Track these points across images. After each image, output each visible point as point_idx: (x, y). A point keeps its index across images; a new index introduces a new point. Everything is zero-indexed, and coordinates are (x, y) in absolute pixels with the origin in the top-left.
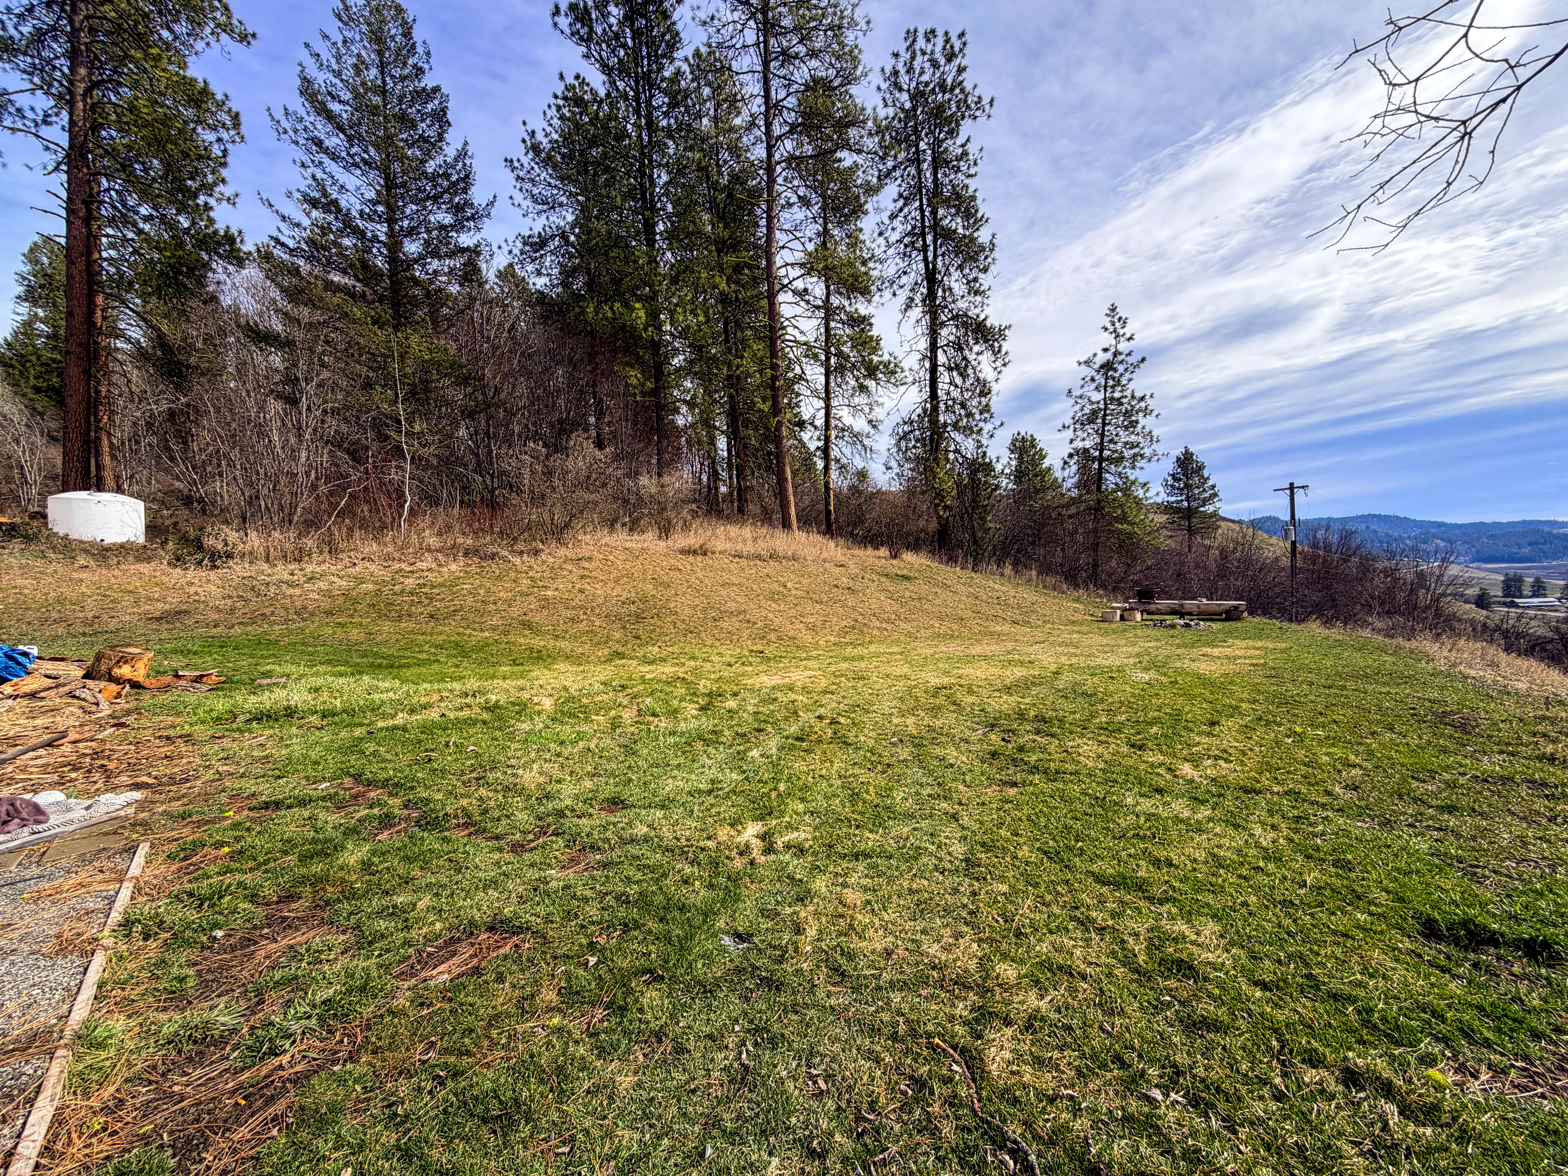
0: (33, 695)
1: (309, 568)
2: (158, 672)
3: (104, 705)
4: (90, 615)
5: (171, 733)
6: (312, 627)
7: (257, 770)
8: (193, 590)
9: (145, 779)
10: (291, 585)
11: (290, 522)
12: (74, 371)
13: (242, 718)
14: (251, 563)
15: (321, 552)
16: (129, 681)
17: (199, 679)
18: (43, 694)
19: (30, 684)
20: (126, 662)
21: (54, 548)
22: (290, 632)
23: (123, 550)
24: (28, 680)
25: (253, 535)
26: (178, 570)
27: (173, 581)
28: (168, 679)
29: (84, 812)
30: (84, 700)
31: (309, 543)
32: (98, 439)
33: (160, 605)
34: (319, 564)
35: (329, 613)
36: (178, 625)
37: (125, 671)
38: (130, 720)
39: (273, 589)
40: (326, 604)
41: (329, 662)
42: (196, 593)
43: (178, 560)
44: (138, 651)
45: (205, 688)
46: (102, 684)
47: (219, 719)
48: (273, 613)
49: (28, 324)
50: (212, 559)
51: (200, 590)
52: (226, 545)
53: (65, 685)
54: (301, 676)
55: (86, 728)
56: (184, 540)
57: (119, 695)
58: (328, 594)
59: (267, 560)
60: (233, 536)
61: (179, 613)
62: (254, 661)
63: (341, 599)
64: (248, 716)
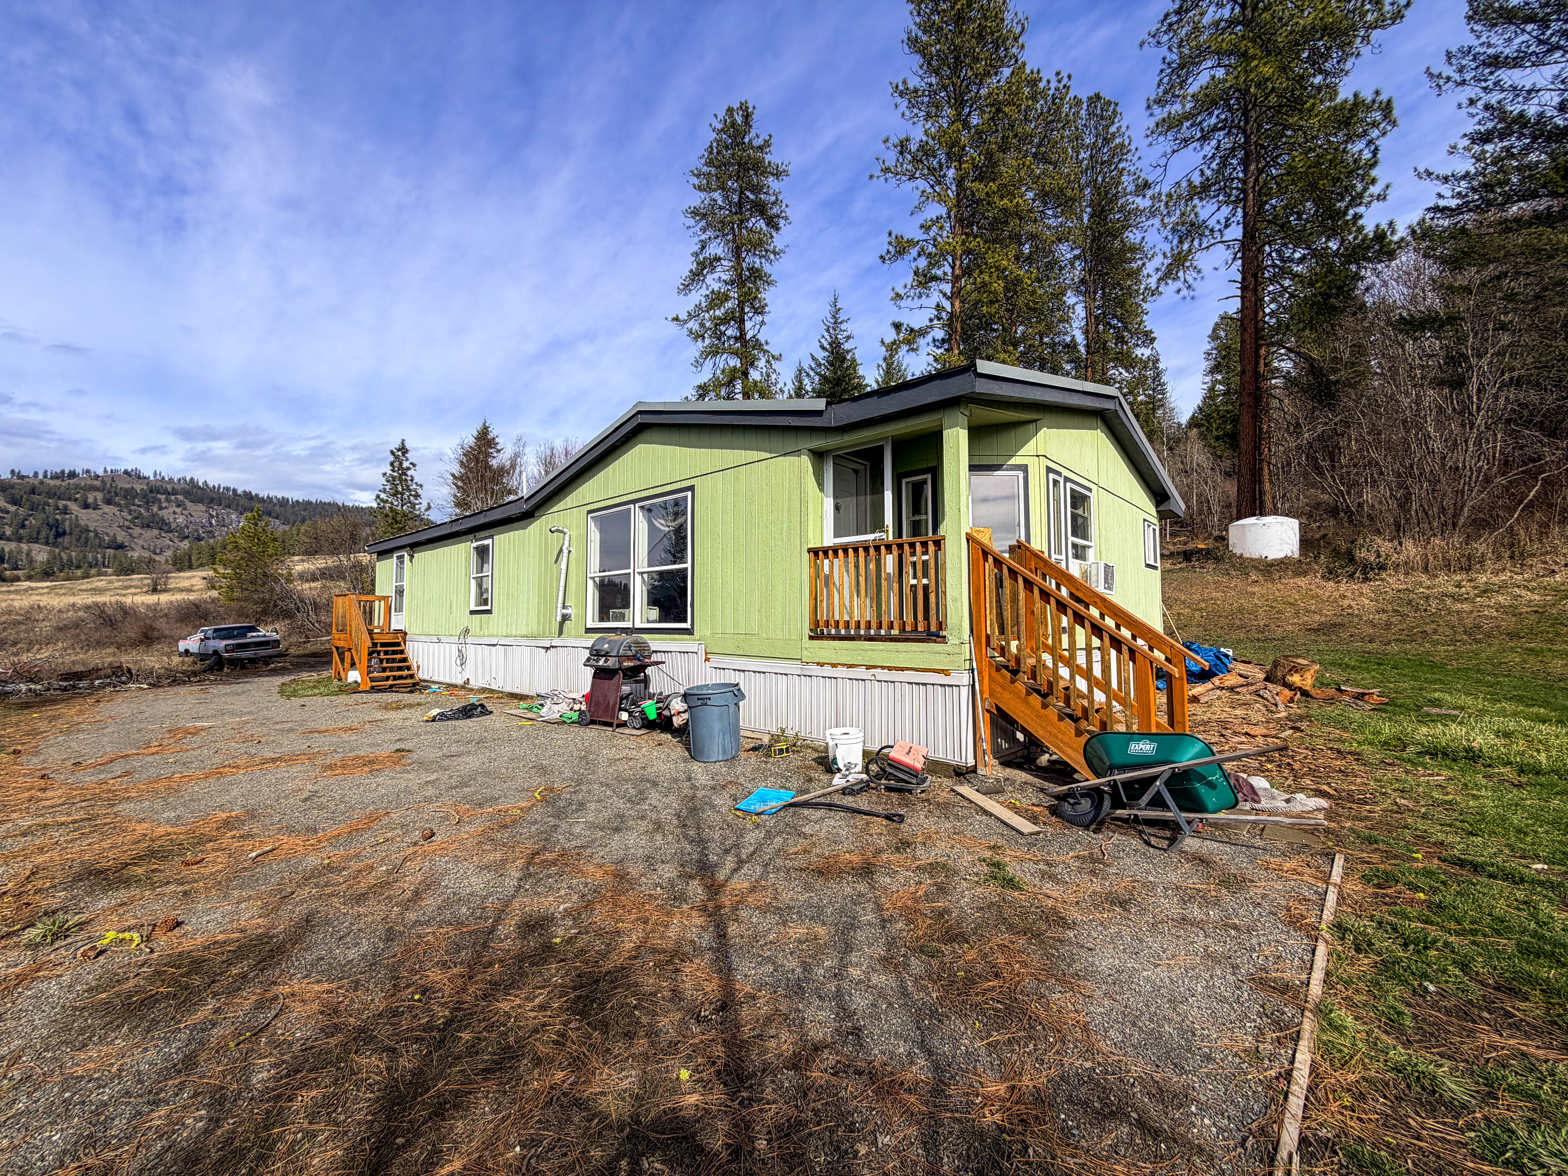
0: (1232, 689)
1: (1482, 579)
2: (1322, 684)
3: (1281, 707)
4: (1262, 623)
5: (1341, 747)
6: (1490, 652)
7: (1439, 813)
8: (1346, 602)
9: (1326, 788)
10: (1456, 598)
11: (1454, 525)
12: (1246, 419)
13: (1411, 749)
14: (1407, 574)
15: (1499, 558)
16: (1300, 689)
17: (1360, 696)
18: (1238, 690)
19: (1231, 680)
20: (1296, 672)
21: (1234, 566)
22: (1459, 655)
23: (1283, 564)
24: (1229, 676)
25: (1409, 544)
26: (1331, 583)
27: (1327, 594)
28: (1332, 692)
29: (1284, 804)
30: (1266, 699)
31: (1481, 547)
32: (1261, 469)
33: (1317, 617)
34: (1496, 573)
35: (1514, 635)
36: (1334, 637)
37: (1295, 679)
38: (1304, 725)
39: (1434, 604)
40: (1508, 623)
41: (1520, 699)
42: (1350, 607)
43: (1331, 574)
44: (1306, 662)
45: (1368, 707)
46: (1279, 688)
47: (1386, 743)
48: (1435, 631)
49: (1212, 389)
50: (1365, 573)
51: (1353, 604)
52: (1379, 556)
53: (1252, 684)
54: (1482, 713)
55: (1271, 725)
56: (1336, 553)
57: (1291, 700)
58: (1511, 610)
59: (1426, 569)
60: (1386, 546)
61: (1335, 625)
62: (1417, 684)
63: (1534, 617)
64: (1419, 748)
